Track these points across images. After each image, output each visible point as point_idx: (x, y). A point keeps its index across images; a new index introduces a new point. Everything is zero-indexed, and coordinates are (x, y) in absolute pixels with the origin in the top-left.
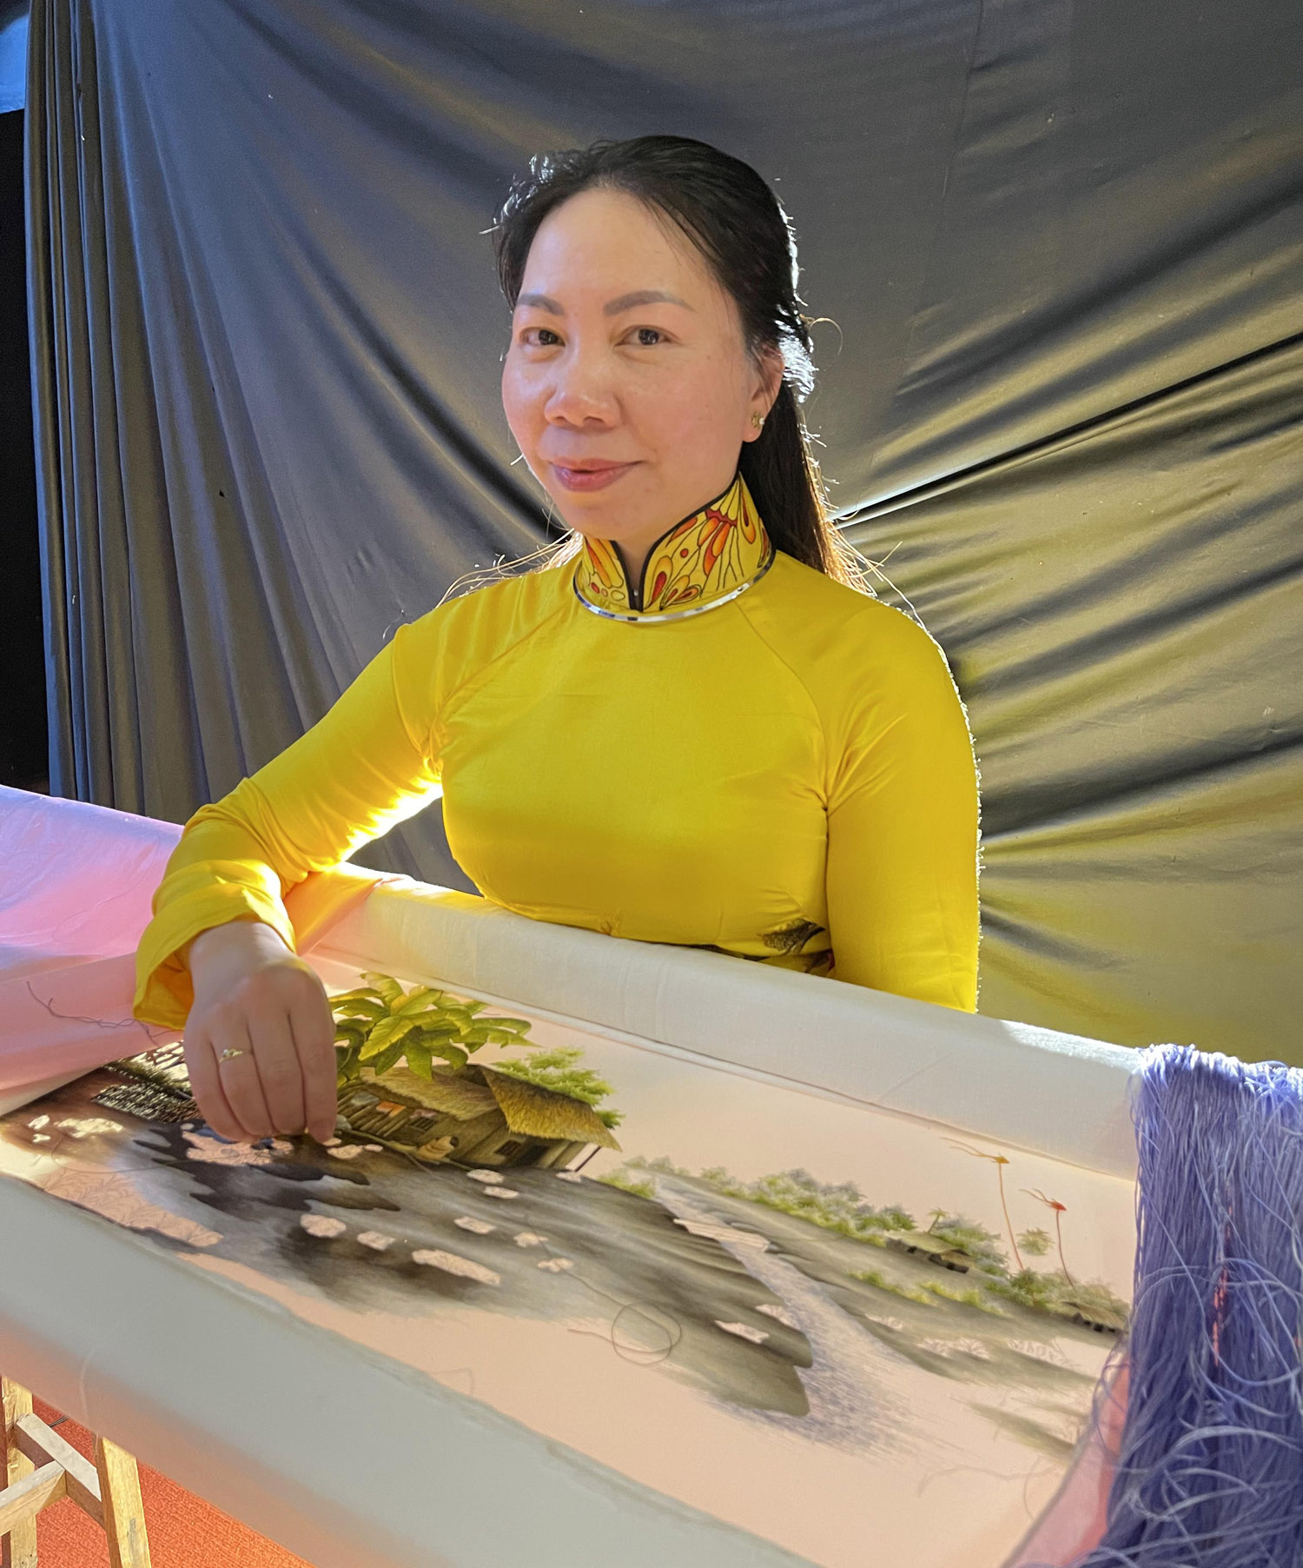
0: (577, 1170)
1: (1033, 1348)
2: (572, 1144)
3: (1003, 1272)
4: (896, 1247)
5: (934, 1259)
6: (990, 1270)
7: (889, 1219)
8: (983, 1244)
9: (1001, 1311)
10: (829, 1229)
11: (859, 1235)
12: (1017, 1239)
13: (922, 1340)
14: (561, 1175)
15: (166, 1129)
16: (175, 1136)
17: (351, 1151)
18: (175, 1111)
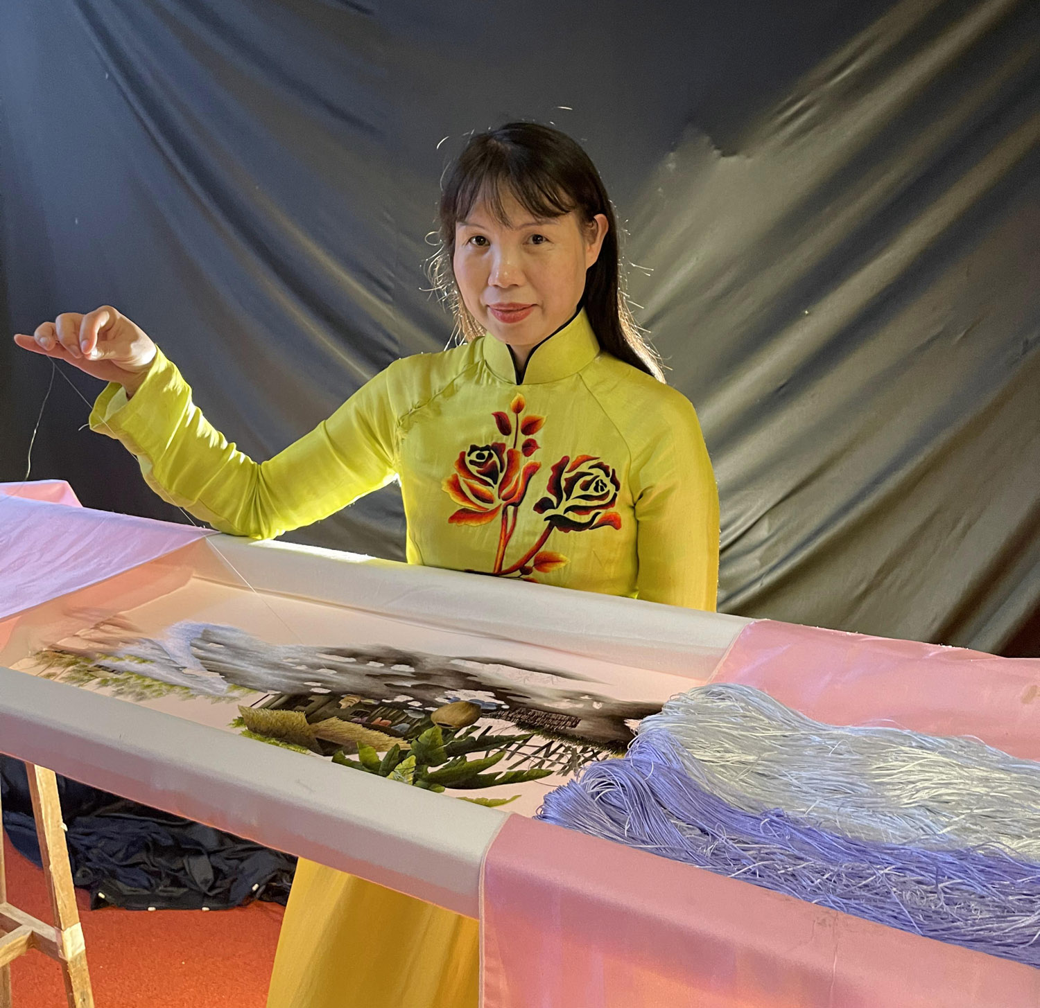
15: (517, 704)
16: (508, 702)
17: (400, 699)
18: (519, 716)
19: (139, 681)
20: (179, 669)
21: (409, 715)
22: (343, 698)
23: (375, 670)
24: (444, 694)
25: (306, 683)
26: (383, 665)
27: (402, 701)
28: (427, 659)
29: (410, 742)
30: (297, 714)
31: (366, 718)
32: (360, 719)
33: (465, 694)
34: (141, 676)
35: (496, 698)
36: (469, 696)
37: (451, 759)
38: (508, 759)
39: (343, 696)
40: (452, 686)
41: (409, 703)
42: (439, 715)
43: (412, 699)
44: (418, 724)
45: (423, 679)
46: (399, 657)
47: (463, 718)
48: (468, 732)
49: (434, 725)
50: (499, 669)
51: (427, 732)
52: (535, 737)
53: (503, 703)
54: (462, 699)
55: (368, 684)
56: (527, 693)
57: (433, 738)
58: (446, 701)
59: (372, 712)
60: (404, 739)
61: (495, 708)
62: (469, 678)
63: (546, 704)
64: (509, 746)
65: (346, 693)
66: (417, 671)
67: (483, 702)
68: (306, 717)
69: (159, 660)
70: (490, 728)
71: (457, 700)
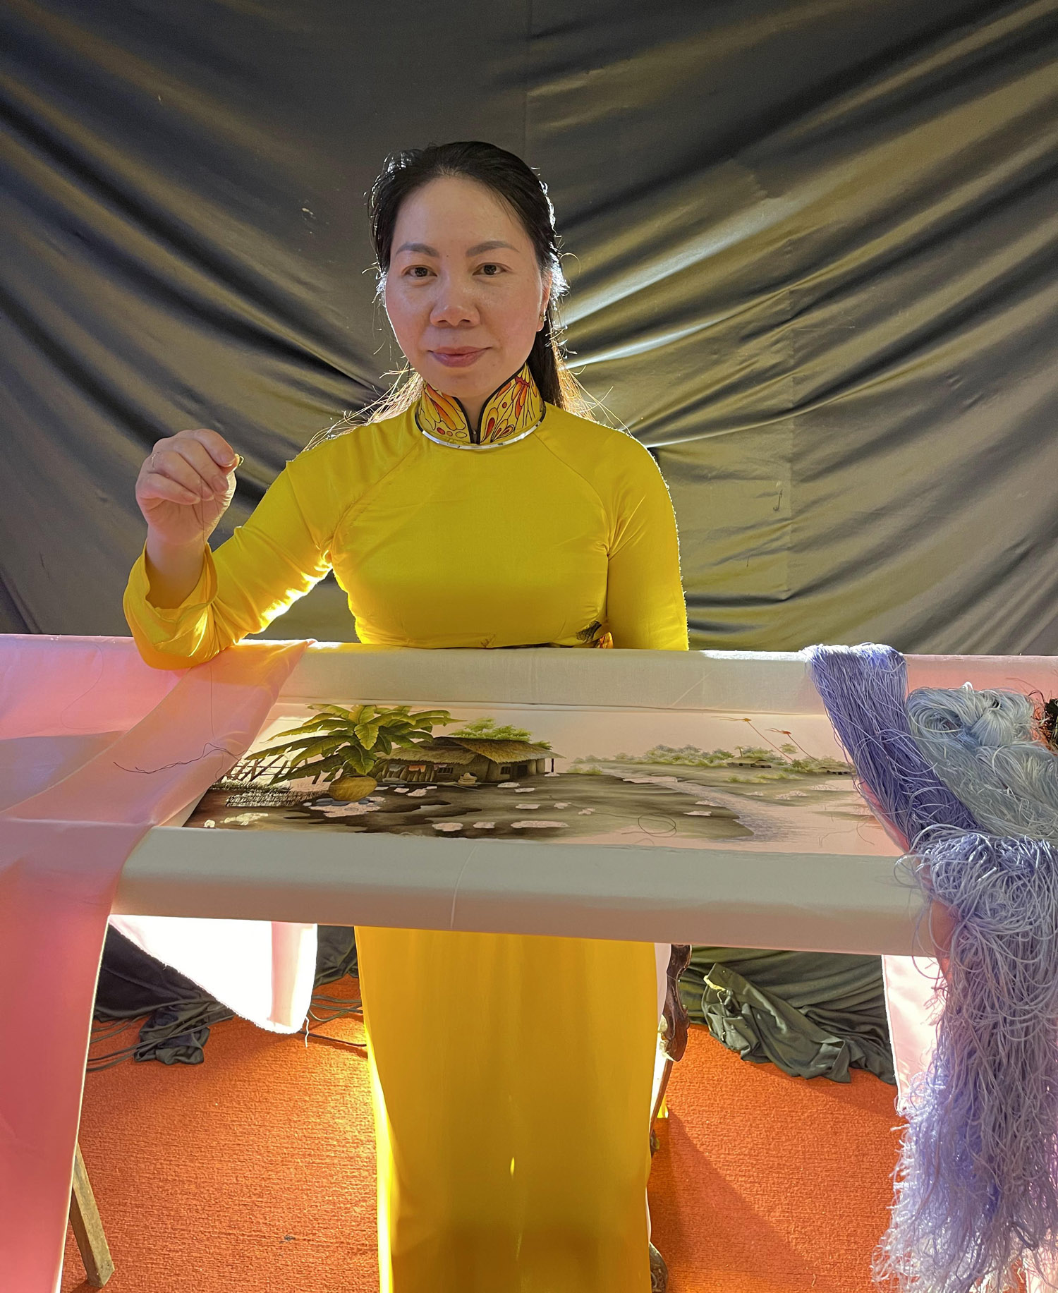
0: (552, 771)
1: (821, 787)
2: (537, 761)
3: (786, 763)
4: (732, 765)
5: (753, 766)
6: (780, 764)
7: (720, 755)
8: (768, 755)
9: (797, 778)
10: (697, 766)
11: (712, 765)
12: (781, 750)
13: (775, 797)
14: (546, 775)
15: (297, 809)
16: (307, 810)
17: (420, 792)
18: (289, 799)
20: (682, 779)
21: (398, 779)
22: (476, 781)
24: (379, 805)
25: (533, 789)
31: (436, 769)
33: (357, 810)
35: (323, 812)
36: (351, 808)
37: (335, 754)
38: (286, 762)
39: (480, 784)
40: (378, 816)
41: (408, 789)
42: (369, 785)
43: (409, 794)
44: (383, 773)
45: (413, 816)
47: (345, 786)
48: (333, 775)
49: (367, 774)
51: (370, 767)
52: (269, 782)
53: (312, 808)
54: (357, 803)
56: (288, 823)
57: (362, 766)
58: (372, 799)
60: (386, 760)
61: (317, 801)
64: (289, 773)
65: (479, 787)
66: (428, 824)
67: (333, 805)
68: (491, 759)
70: (314, 782)
71: (363, 802)
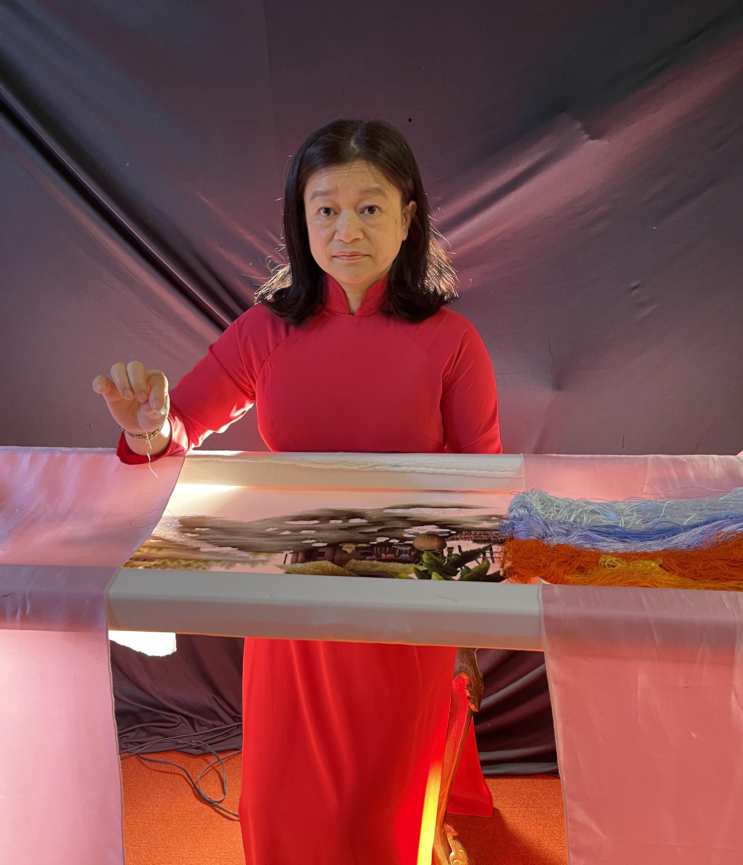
0: (286, 555)
2: (297, 562)
15: (458, 529)
17: (381, 540)
18: (469, 536)
19: (176, 563)
21: (400, 548)
22: (342, 547)
23: (339, 525)
24: (405, 532)
25: (303, 542)
26: (342, 521)
27: (383, 541)
28: (368, 513)
29: (421, 565)
30: (322, 562)
31: (374, 556)
32: (371, 558)
33: (418, 529)
34: (173, 559)
35: (439, 528)
36: (423, 530)
37: (459, 569)
38: (493, 562)
39: (340, 545)
40: (404, 526)
41: (390, 541)
42: (419, 545)
43: (388, 539)
44: (413, 553)
45: (381, 525)
46: (346, 514)
47: (436, 544)
48: (450, 552)
49: (423, 552)
50: (421, 511)
51: (424, 556)
52: (494, 546)
53: (448, 530)
54: (421, 533)
55: (346, 534)
57: (431, 558)
58: (412, 536)
59: (373, 551)
60: (416, 563)
61: (448, 535)
62: (408, 519)
63: (476, 526)
64: (484, 554)
65: (341, 543)
66: (370, 521)
67: (436, 532)
68: (333, 563)
69: (171, 546)
70: (460, 547)
71: (417, 534)
